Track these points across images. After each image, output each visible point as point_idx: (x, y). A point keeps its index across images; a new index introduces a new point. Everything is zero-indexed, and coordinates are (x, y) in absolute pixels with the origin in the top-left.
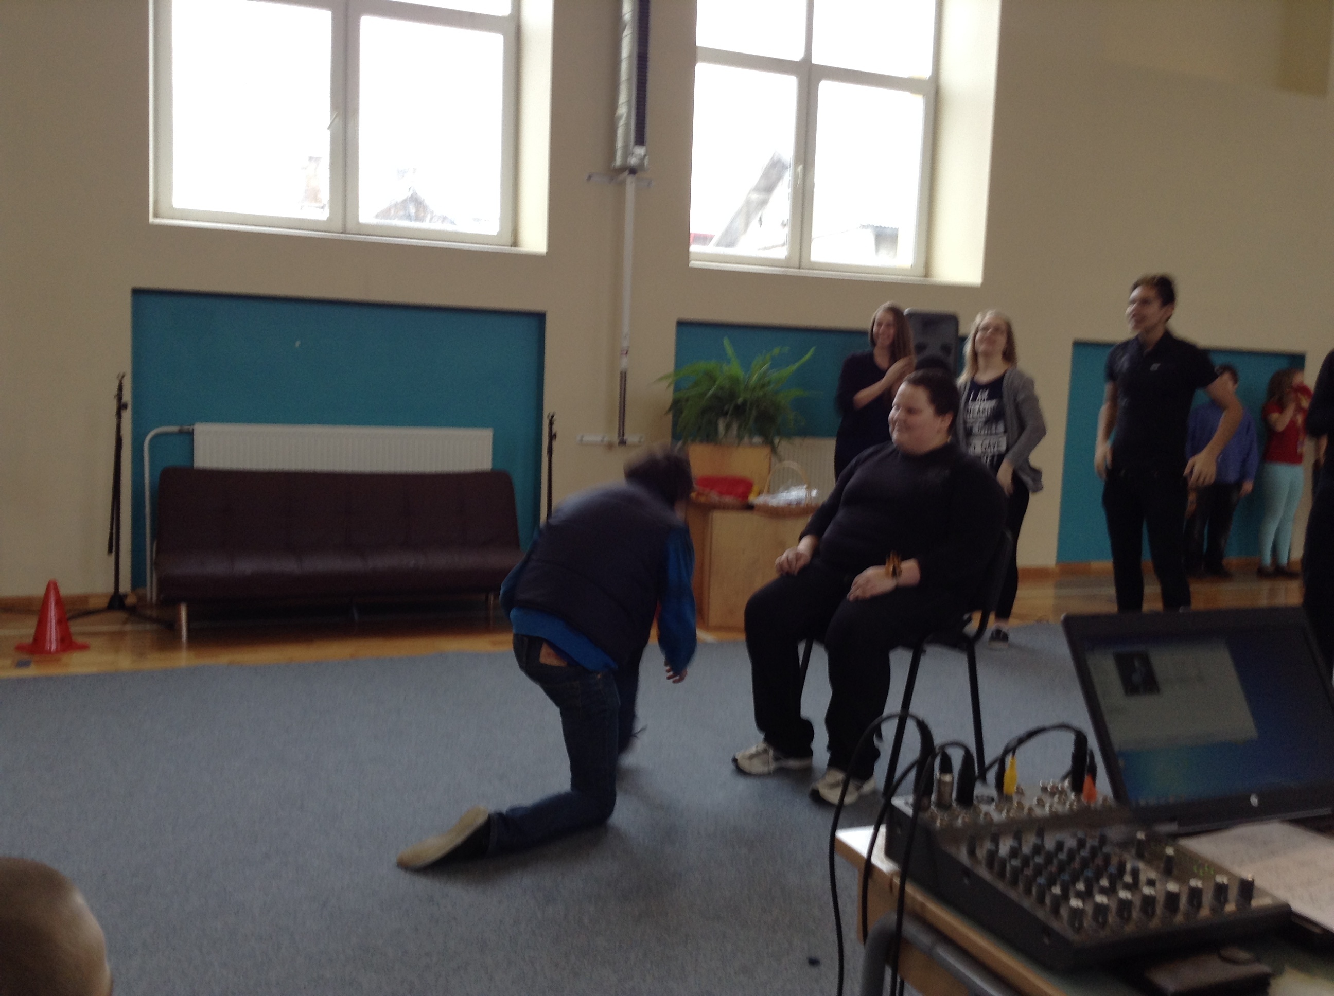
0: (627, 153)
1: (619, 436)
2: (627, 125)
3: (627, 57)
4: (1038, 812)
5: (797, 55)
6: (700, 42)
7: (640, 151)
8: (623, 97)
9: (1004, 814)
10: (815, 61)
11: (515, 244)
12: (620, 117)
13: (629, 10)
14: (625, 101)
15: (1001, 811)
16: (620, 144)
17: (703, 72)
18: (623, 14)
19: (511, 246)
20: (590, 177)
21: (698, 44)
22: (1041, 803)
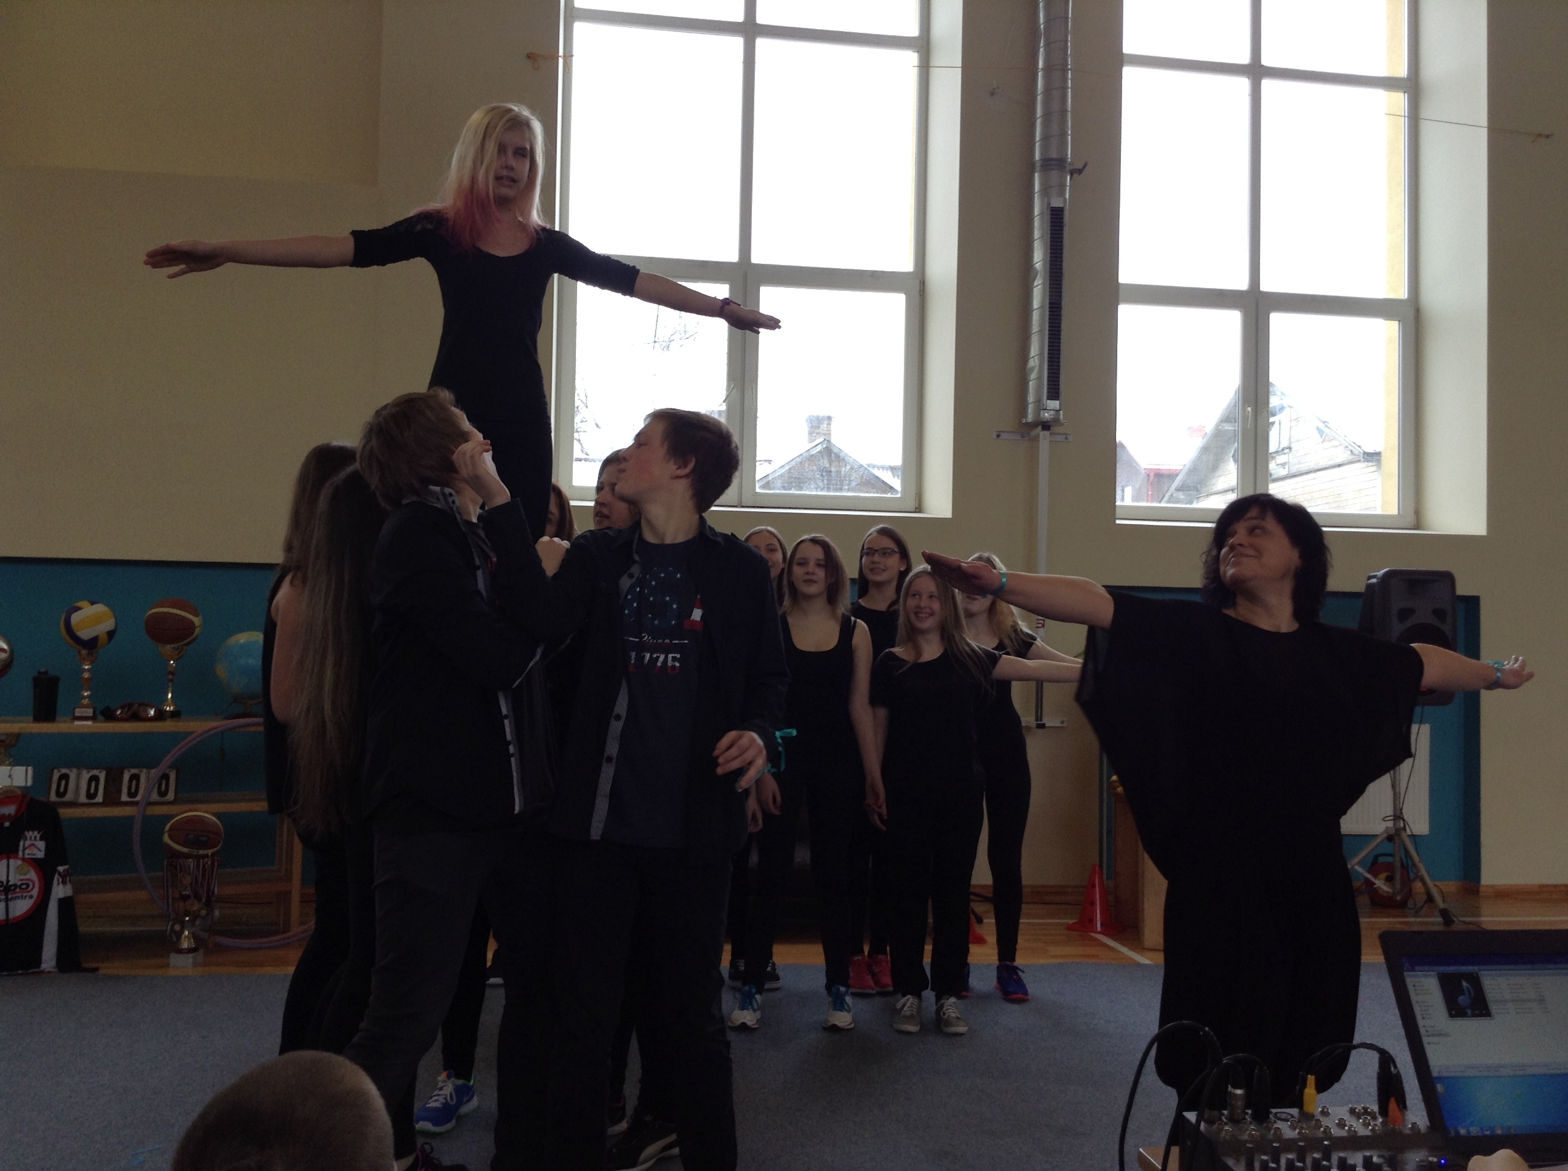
0: (1040, 407)
1: (1037, 720)
2: (1040, 378)
3: (1039, 308)
4: (1336, 1132)
5: (1241, 283)
6: (1122, 279)
7: (1054, 404)
8: (1034, 349)
9: (1298, 1130)
10: (1264, 288)
11: (919, 509)
12: (1032, 369)
13: (1041, 258)
14: (1037, 353)
15: (1295, 1130)
16: (1031, 398)
17: (1127, 313)
18: (1035, 262)
19: (915, 512)
20: (998, 436)
21: (1119, 281)
22: (1341, 1124)
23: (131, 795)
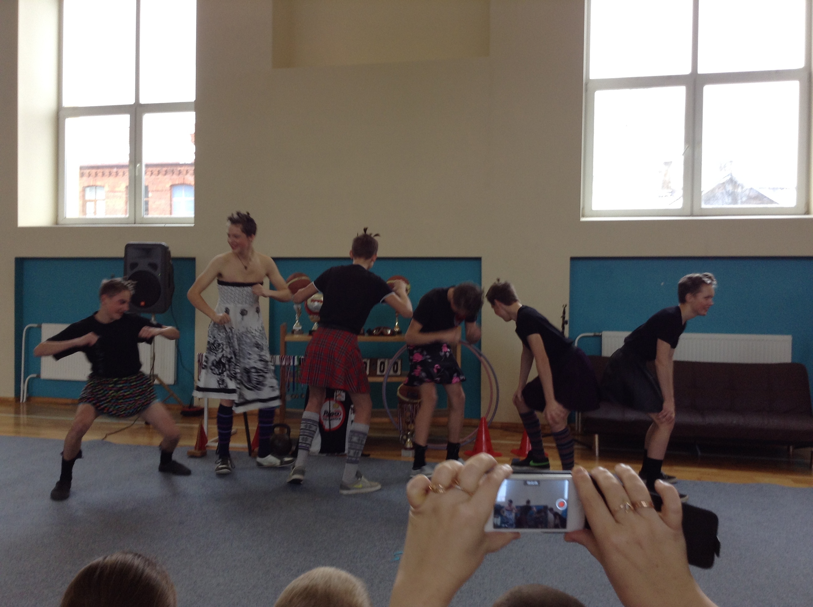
11: (808, 212)
19: (805, 214)
23: (382, 371)
